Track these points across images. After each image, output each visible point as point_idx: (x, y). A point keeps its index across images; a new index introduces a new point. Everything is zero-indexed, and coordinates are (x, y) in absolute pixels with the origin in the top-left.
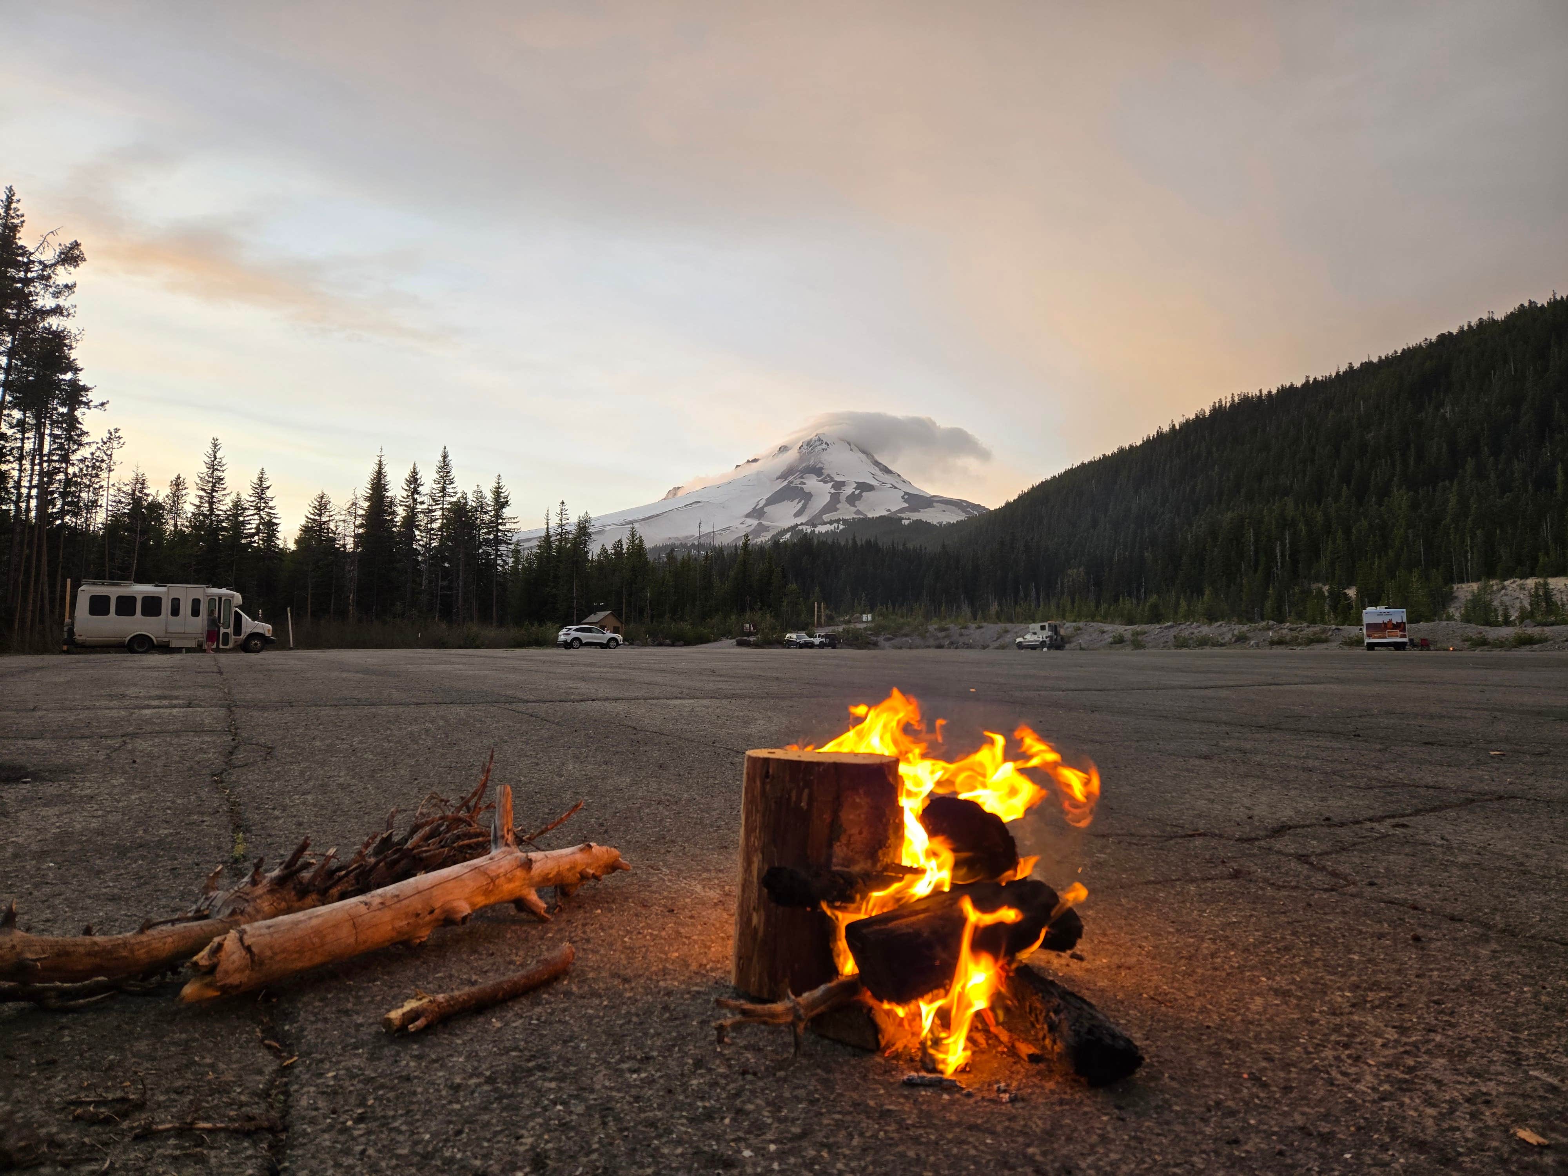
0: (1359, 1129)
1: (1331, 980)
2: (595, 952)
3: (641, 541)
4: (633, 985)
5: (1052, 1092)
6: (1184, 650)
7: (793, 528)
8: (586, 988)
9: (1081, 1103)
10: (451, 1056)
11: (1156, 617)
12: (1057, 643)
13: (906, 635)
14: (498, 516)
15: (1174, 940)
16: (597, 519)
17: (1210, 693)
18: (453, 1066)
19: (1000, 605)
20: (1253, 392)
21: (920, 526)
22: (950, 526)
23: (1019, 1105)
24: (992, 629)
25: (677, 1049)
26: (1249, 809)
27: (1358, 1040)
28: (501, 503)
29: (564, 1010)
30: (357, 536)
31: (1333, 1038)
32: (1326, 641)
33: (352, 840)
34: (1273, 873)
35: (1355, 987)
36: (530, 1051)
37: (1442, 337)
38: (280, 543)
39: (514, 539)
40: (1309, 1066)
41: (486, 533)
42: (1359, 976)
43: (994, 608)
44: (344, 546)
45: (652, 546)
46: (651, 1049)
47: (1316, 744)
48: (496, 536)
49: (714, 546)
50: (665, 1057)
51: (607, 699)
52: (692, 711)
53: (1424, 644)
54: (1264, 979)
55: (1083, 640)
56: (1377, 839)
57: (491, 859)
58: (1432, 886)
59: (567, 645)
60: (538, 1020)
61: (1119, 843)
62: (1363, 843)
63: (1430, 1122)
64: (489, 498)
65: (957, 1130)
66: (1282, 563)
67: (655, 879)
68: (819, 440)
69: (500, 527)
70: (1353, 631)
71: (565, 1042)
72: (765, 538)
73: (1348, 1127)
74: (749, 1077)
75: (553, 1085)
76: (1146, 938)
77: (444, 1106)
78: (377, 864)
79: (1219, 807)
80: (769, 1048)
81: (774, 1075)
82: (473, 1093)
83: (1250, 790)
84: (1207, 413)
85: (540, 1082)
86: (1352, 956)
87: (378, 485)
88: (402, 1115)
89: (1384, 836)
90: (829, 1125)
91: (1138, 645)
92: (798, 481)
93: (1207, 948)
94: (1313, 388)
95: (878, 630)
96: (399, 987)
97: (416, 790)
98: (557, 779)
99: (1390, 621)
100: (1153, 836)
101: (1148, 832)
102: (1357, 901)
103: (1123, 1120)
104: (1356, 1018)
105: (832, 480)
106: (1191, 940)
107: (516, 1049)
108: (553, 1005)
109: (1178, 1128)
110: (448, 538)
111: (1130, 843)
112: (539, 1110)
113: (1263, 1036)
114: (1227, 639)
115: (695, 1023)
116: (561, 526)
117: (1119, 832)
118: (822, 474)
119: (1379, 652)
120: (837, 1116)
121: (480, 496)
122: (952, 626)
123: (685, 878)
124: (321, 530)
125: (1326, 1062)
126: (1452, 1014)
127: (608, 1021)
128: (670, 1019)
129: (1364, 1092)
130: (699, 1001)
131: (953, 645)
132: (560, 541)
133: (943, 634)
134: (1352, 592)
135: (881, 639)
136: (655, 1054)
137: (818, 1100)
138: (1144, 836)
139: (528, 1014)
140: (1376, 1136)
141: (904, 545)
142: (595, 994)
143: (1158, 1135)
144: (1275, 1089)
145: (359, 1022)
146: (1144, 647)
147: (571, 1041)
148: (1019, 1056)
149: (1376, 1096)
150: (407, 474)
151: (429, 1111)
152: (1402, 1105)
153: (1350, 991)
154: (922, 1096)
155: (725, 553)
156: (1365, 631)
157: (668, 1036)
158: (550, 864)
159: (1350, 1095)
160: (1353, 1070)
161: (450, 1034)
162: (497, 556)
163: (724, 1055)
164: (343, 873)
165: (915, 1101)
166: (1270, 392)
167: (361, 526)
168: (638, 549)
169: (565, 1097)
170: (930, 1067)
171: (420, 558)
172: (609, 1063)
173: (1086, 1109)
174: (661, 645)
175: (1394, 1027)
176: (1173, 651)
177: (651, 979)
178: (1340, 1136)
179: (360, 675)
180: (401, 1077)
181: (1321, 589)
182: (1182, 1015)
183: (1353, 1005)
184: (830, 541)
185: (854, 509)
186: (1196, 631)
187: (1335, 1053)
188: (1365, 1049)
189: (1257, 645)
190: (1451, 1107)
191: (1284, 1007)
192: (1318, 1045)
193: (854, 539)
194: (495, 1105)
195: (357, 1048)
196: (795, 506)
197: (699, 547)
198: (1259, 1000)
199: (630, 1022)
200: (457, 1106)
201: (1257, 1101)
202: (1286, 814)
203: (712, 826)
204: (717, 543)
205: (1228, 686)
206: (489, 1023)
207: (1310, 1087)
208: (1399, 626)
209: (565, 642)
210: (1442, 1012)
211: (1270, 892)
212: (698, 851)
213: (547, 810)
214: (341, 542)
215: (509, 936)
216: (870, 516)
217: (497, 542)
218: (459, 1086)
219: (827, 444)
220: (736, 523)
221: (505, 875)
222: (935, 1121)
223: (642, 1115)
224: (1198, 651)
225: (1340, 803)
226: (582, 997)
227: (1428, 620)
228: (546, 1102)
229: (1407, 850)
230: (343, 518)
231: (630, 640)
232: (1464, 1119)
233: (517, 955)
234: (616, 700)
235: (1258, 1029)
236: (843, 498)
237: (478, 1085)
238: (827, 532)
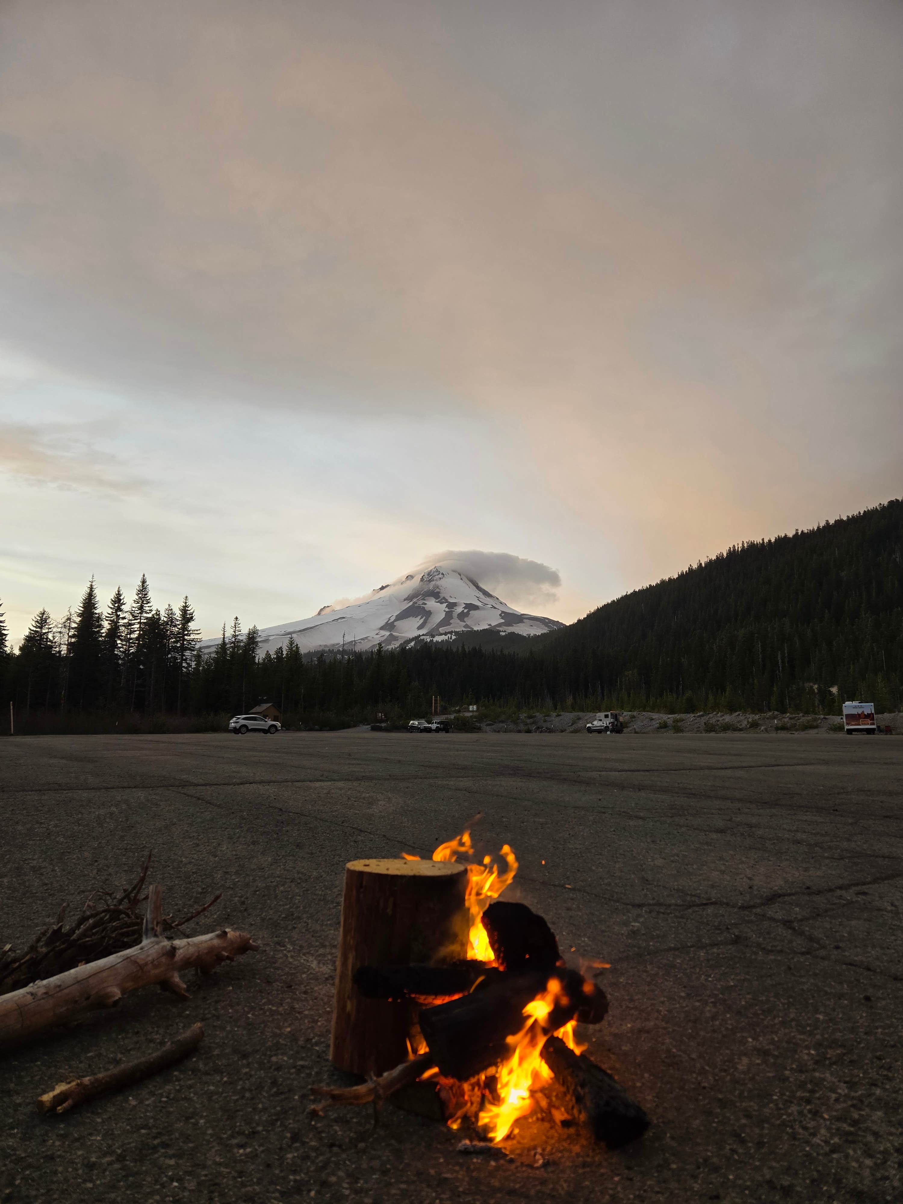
0: (813, 1181)
1: (800, 1039)
2: (222, 1028)
3: (297, 648)
4: (250, 1060)
5: (578, 1155)
6: (712, 734)
7: (416, 638)
8: (211, 1064)
9: (600, 1165)
10: (91, 1134)
11: (691, 708)
12: (618, 728)
13: (502, 722)
14: (184, 628)
15: (684, 1005)
16: (263, 631)
17: (729, 773)
18: (91, 1145)
19: (574, 698)
20: (758, 540)
21: (514, 637)
22: (536, 637)
23: (550, 1169)
24: (568, 717)
25: (279, 1123)
26: (750, 879)
27: (817, 1095)
28: (187, 617)
29: (190, 1087)
30: (69, 644)
31: (799, 1094)
32: (817, 727)
33: (36, 921)
34: (764, 939)
35: (818, 1045)
36: (157, 1128)
37: (891, 503)
38: (8, 650)
39: (197, 647)
40: (778, 1122)
41: (174, 642)
42: (822, 1035)
43: (570, 700)
44: (60, 652)
45: (306, 651)
46: (258, 1125)
47: (805, 818)
48: (183, 644)
49: (355, 652)
50: (268, 1131)
51: (261, 782)
52: (328, 793)
53: (888, 730)
54: (750, 1040)
55: (636, 725)
56: (844, 905)
57: (141, 949)
58: (882, 948)
59: (236, 731)
60: (167, 1097)
61: (650, 912)
62: (833, 910)
63: (867, 1173)
64: (178, 614)
65: (499, 1195)
66: (782, 668)
67: (281, 955)
68: (437, 571)
69: (186, 637)
70: (836, 720)
71: (188, 1119)
72: (394, 645)
73: (804, 1179)
74: (335, 1149)
75: (172, 1162)
76: (663, 1002)
77: (79, 1184)
78: (47, 954)
79: (728, 878)
80: (355, 1120)
81: (356, 1146)
82: (105, 1170)
83: (752, 862)
84: (725, 555)
85: (162, 1159)
86: (818, 1016)
87: (89, 603)
88: (42, 1195)
89: (850, 903)
90: (395, 1194)
91: (677, 729)
92: (421, 602)
93: (709, 1011)
94: (801, 538)
95: (481, 718)
96: (56, 1066)
97: (95, 871)
98: (212, 859)
99: (863, 712)
100: (676, 905)
101: (673, 901)
102: (826, 963)
103: (631, 1180)
104: (817, 1074)
105: (446, 601)
106: (697, 1004)
107: (145, 1127)
108: (182, 1083)
109: (673, 1185)
110: (143, 646)
111: (658, 913)
112: (158, 1187)
113: (746, 1094)
114: (744, 725)
115: (296, 1097)
116: (235, 636)
117: (651, 902)
118: (439, 597)
119: (855, 736)
120: (403, 1186)
121: (170, 613)
122: (537, 714)
123: (304, 954)
124: (41, 639)
125: (792, 1118)
126: (889, 1069)
127: (226, 1097)
128: (277, 1094)
129: (819, 1145)
130: (302, 1075)
131: (539, 729)
132: (233, 648)
133: (531, 720)
134: (834, 690)
135: (483, 725)
136: (260, 1128)
137: (389, 1170)
138: (670, 905)
139: (160, 1092)
140: (825, 1188)
141: (502, 651)
142: (218, 1071)
143: (658, 1193)
144: (750, 1145)
145: (18, 1101)
146: (682, 731)
147: (192, 1118)
148: (554, 1122)
149: (827, 1149)
150: (112, 595)
151: (66, 1190)
152: (847, 1156)
153: (815, 1050)
154: (474, 1163)
155: (364, 658)
156: (845, 720)
157: (273, 1111)
158: (191, 950)
159: (807, 1149)
160: (811, 1124)
161: (93, 1113)
162: (182, 660)
163: (316, 1128)
164: (17, 964)
165: (468, 1168)
166: (770, 541)
167: (74, 636)
168: (294, 653)
169: (181, 1173)
170: (482, 1135)
171: (120, 662)
172: (221, 1139)
173: (603, 1171)
174: (311, 730)
175: (845, 1082)
176: (704, 735)
177: (265, 1055)
178: (798, 1189)
179: (64, 761)
180: (47, 1156)
181: (812, 687)
182: (685, 1077)
183: (817, 1062)
184: (444, 649)
185: (464, 624)
186: (721, 719)
187: (799, 1108)
188: (822, 1104)
189: (766, 730)
190: (884, 1157)
191: (764, 1066)
192: (786, 1101)
193: (463, 647)
194: (122, 1183)
195: (13, 1129)
196: (418, 621)
197: (344, 652)
198: (745, 1060)
199: (243, 1097)
200: (90, 1185)
201: (736, 1157)
202: (778, 884)
203: (332, 902)
204: (358, 649)
205: (743, 767)
206: (127, 1101)
207: (778, 1142)
208: (870, 716)
209: (235, 728)
210: (882, 1067)
211: (761, 956)
212: (318, 928)
213: (200, 890)
214: (57, 649)
215: (153, 1014)
216: (476, 629)
217: (183, 649)
218: (94, 1164)
219: (443, 574)
220: (372, 634)
221: (152, 963)
222: (483, 1188)
223: (243, 1190)
224: (722, 735)
225: (819, 873)
226: (207, 1073)
227: (891, 711)
228: (165, 1179)
229: (865, 915)
230: (59, 630)
231: (287, 727)
232: (893, 1168)
233: (157, 1033)
234: (269, 782)
235: (742, 1088)
236: (455, 615)
237: (110, 1164)
238: (442, 641)
